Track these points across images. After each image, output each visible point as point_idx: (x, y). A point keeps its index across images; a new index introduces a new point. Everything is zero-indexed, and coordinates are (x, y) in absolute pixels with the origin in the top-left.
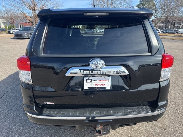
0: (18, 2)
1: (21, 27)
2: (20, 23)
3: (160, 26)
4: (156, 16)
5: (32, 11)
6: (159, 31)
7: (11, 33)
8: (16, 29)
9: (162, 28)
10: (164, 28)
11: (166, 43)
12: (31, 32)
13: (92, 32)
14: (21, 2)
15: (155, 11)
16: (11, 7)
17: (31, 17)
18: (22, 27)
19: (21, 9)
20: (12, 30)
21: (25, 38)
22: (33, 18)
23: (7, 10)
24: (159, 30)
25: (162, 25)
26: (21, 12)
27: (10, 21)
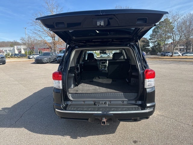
0: (39, 31)
1: (39, 53)
2: (39, 49)
3: (181, 49)
4: (174, 38)
5: (51, 38)
6: (179, 54)
7: (31, 58)
8: (36, 55)
9: (183, 51)
10: (185, 51)
11: (183, 65)
12: (50, 57)
13: (108, 56)
14: (43, 30)
15: (172, 34)
16: (34, 35)
17: (51, 43)
18: (41, 52)
19: (42, 36)
20: (32, 55)
21: (44, 62)
22: (53, 44)
23: (29, 37)
24: (179, 52)
25: (183, 47)
26: (42, 39)
27: (31, 47)
